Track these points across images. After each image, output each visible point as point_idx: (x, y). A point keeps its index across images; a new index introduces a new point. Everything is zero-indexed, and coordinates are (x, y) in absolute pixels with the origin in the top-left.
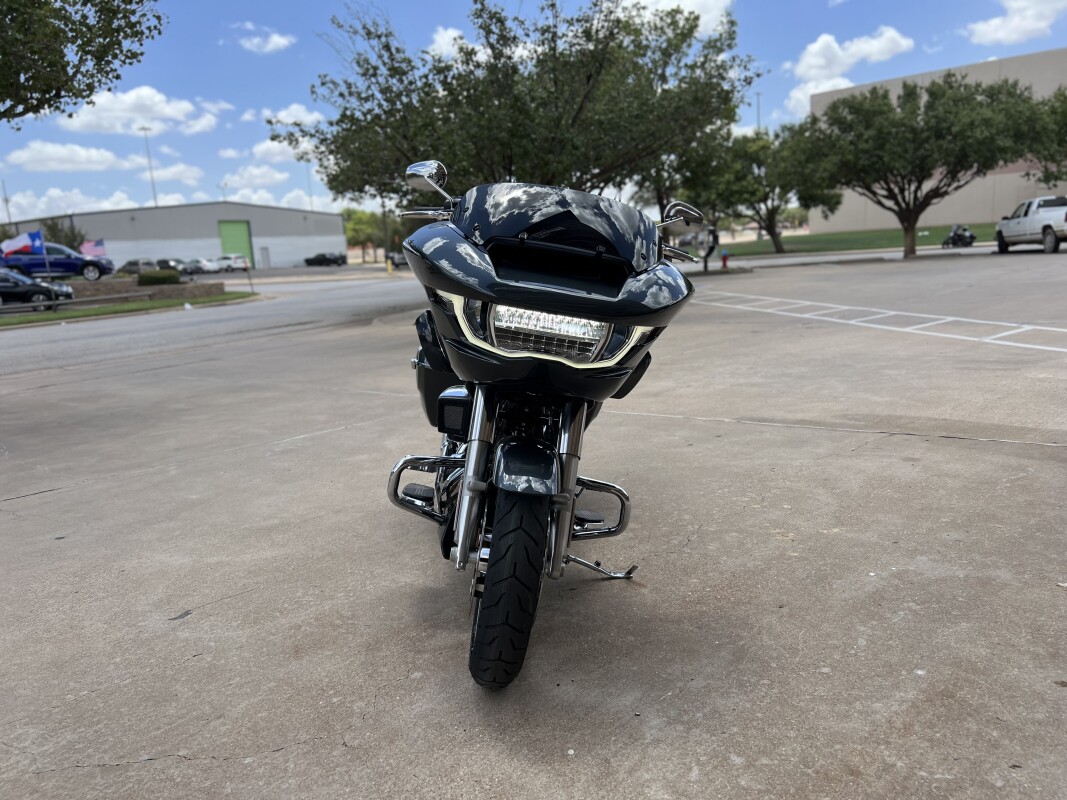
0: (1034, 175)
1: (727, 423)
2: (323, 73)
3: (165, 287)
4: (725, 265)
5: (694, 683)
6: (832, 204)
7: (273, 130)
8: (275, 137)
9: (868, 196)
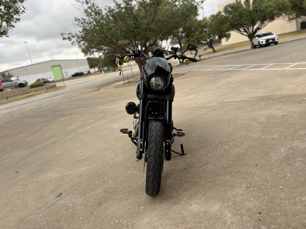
0: (286, 19)
1: (216, 105)
2: (75, 17)
3: (39, 88)
4: (200, 58)
5: (237, 198)
6: (228, 37)
7: (63, 36)
8: (64, 39)
9: (239, 33)
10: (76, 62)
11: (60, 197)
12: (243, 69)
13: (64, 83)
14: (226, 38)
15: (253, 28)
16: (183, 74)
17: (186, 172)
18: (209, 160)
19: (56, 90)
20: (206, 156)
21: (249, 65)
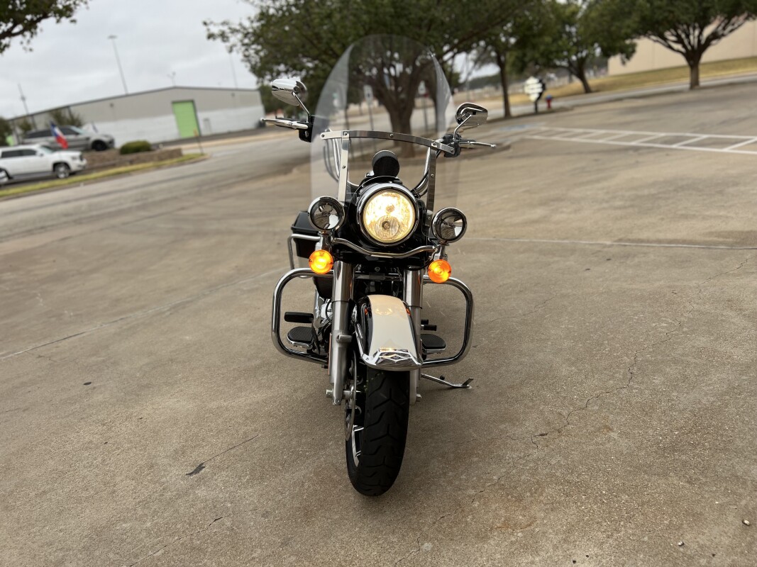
3: (142, 155)
4: (549, 107)
5: (718, 559)
6: (628, 52)
7: (208, 30)
8: (211, 36)
9: (661, 43)
10: (233, 95)
11: (197, 475)
12: (674, 146)
13: (201, 148)
14: (624, 56)
15: (701, 33)
16: (508, 147)
17: (547, 446)
18: (611, 417)
19: (182, 163)
20: (599, 402)
21: (688, 134)
